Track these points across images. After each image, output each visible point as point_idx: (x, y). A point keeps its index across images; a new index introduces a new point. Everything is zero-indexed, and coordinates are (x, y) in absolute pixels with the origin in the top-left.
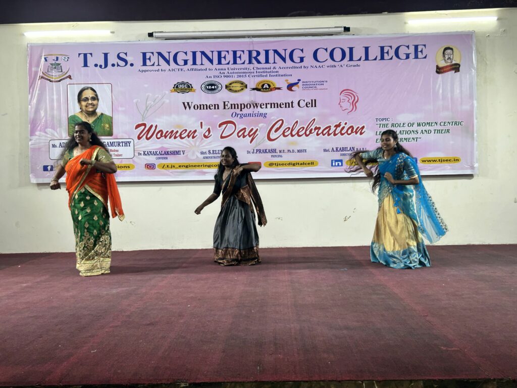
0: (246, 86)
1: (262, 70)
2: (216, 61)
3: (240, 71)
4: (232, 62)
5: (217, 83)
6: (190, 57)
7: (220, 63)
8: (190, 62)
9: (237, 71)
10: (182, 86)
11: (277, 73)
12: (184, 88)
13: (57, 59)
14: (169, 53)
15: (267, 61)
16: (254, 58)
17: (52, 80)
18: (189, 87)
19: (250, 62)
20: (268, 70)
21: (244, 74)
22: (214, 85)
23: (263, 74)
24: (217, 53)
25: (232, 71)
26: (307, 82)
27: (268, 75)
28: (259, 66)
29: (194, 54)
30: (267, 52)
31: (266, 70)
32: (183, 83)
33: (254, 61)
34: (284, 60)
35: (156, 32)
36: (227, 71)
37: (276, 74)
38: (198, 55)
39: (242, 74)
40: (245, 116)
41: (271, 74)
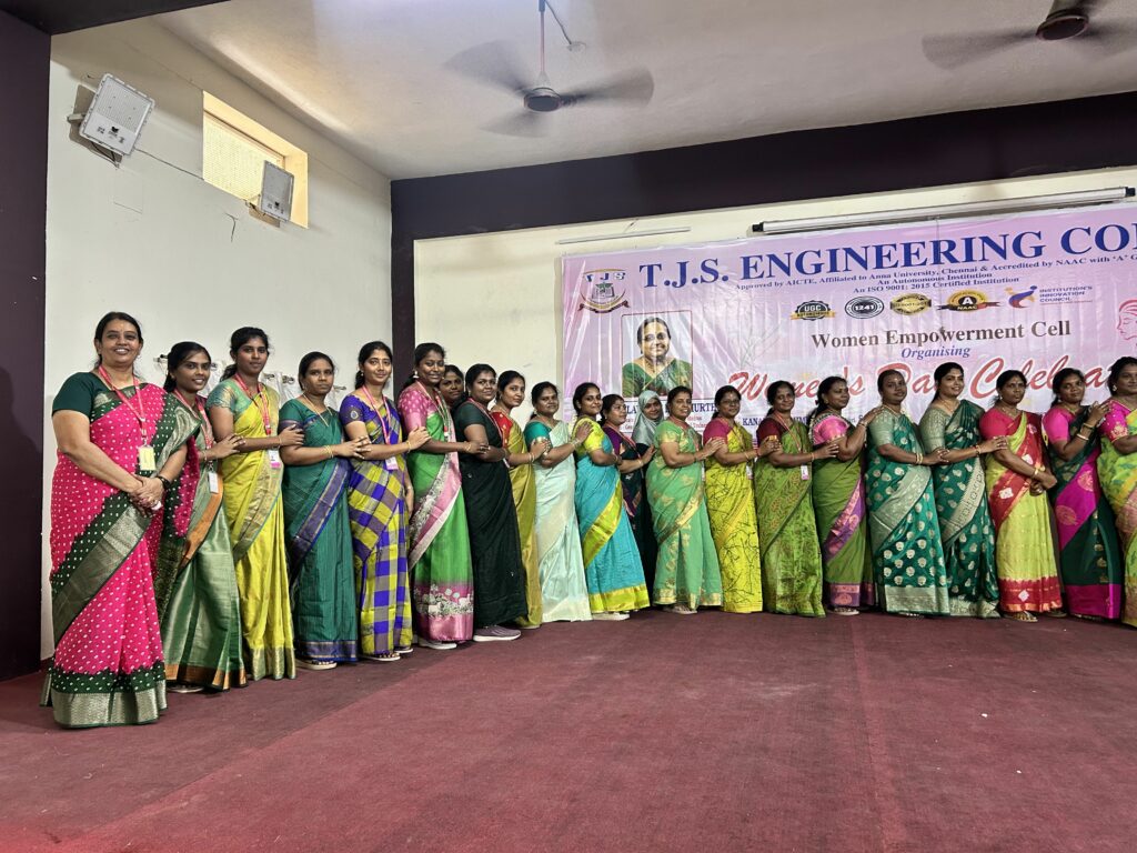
0: (929, 304)
1: (959, 275)
2: (872, 262)
3: (917, 277)
4: (902, 263)
5: (874, 301)
6: (825, 259)
7: (879, 265)
8: (826, 267)
9: (913, 277)
10: (812, 308)
11: (989, 278)
12: (813, 310)
13: (607, 275)
14: (789, 254)
15: (969, 258)
16: (945, 253)
17: (598, 309)
18: (823, 309)
19: (937, 261)
20: (970, 273)
21: (925, 283)
22: (870, 304)
23: (961, 281)
24: (874, 249)
25: (903, 278)
26: (1050, 290)
27: (972, 283)
28: (954, 266)
29: (833, 253)
30: (969, 242)
31: (967, 273)
32: (812, 304)
33: (943, 258)
34: (1003, 253)
35: (767, 222)
36: (893, 278)
37: (986, 278)
38: (841, 255)
39: (921, 283)
40: (929, 353)
41: (977, 279)
